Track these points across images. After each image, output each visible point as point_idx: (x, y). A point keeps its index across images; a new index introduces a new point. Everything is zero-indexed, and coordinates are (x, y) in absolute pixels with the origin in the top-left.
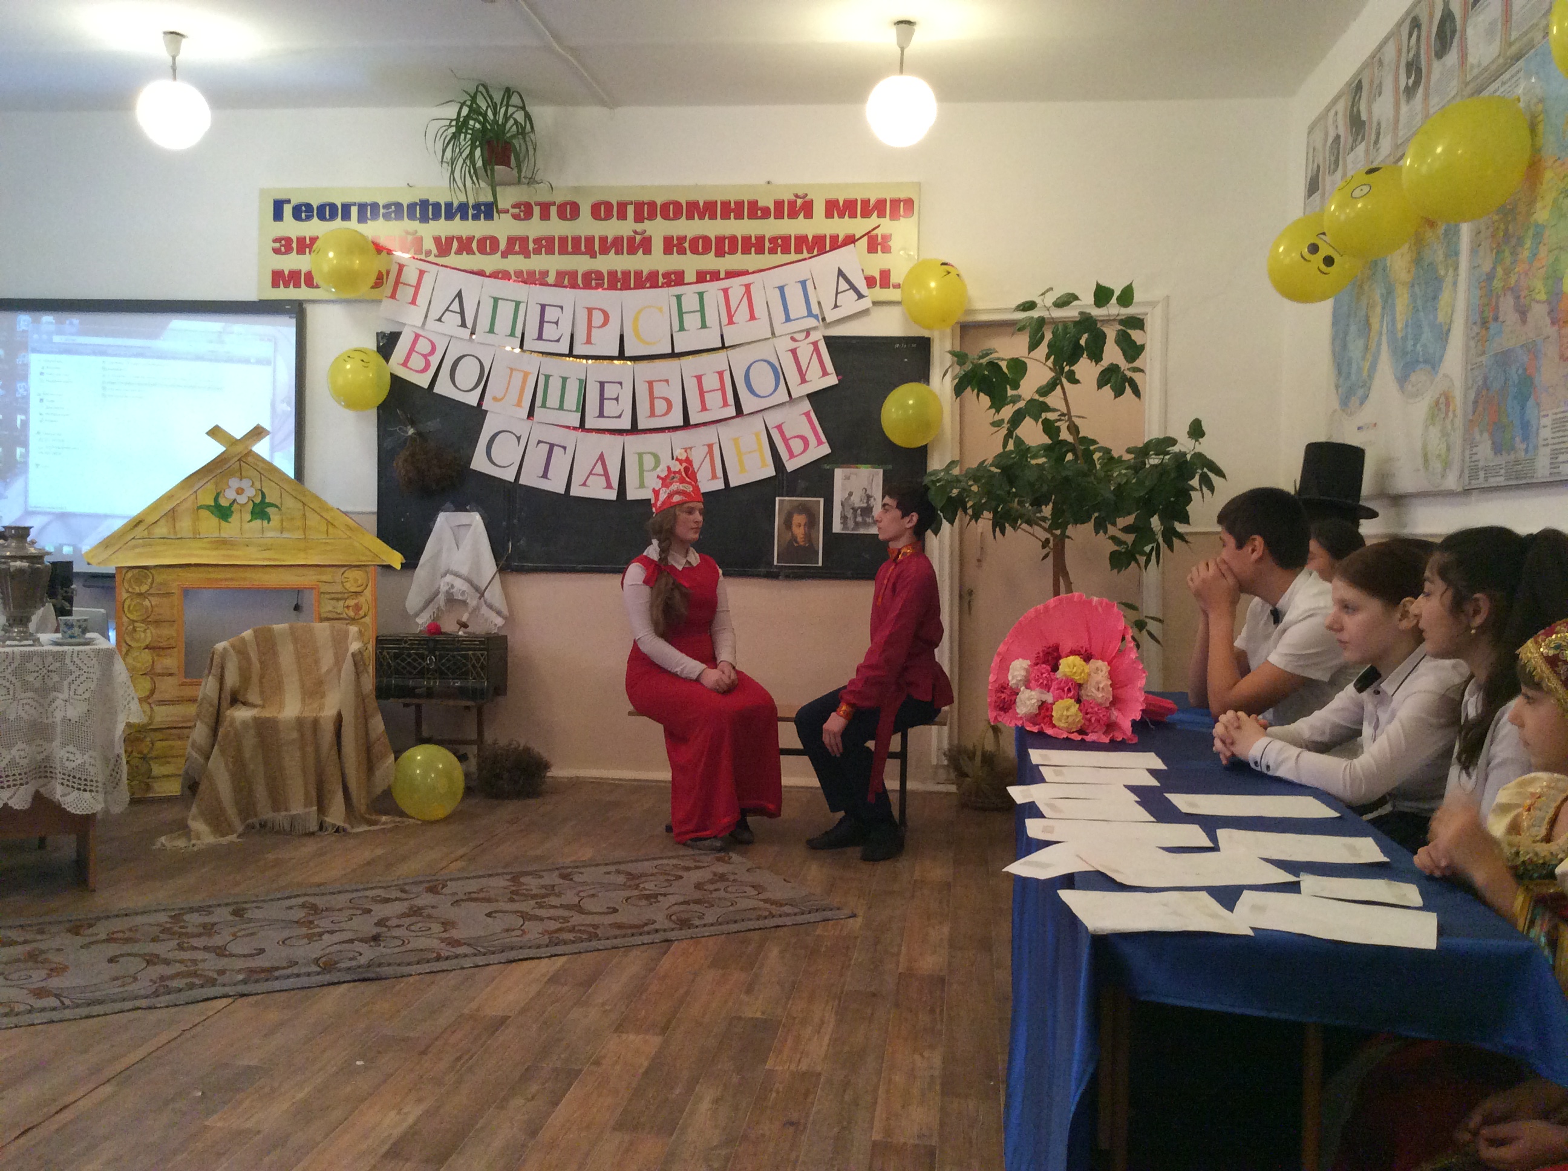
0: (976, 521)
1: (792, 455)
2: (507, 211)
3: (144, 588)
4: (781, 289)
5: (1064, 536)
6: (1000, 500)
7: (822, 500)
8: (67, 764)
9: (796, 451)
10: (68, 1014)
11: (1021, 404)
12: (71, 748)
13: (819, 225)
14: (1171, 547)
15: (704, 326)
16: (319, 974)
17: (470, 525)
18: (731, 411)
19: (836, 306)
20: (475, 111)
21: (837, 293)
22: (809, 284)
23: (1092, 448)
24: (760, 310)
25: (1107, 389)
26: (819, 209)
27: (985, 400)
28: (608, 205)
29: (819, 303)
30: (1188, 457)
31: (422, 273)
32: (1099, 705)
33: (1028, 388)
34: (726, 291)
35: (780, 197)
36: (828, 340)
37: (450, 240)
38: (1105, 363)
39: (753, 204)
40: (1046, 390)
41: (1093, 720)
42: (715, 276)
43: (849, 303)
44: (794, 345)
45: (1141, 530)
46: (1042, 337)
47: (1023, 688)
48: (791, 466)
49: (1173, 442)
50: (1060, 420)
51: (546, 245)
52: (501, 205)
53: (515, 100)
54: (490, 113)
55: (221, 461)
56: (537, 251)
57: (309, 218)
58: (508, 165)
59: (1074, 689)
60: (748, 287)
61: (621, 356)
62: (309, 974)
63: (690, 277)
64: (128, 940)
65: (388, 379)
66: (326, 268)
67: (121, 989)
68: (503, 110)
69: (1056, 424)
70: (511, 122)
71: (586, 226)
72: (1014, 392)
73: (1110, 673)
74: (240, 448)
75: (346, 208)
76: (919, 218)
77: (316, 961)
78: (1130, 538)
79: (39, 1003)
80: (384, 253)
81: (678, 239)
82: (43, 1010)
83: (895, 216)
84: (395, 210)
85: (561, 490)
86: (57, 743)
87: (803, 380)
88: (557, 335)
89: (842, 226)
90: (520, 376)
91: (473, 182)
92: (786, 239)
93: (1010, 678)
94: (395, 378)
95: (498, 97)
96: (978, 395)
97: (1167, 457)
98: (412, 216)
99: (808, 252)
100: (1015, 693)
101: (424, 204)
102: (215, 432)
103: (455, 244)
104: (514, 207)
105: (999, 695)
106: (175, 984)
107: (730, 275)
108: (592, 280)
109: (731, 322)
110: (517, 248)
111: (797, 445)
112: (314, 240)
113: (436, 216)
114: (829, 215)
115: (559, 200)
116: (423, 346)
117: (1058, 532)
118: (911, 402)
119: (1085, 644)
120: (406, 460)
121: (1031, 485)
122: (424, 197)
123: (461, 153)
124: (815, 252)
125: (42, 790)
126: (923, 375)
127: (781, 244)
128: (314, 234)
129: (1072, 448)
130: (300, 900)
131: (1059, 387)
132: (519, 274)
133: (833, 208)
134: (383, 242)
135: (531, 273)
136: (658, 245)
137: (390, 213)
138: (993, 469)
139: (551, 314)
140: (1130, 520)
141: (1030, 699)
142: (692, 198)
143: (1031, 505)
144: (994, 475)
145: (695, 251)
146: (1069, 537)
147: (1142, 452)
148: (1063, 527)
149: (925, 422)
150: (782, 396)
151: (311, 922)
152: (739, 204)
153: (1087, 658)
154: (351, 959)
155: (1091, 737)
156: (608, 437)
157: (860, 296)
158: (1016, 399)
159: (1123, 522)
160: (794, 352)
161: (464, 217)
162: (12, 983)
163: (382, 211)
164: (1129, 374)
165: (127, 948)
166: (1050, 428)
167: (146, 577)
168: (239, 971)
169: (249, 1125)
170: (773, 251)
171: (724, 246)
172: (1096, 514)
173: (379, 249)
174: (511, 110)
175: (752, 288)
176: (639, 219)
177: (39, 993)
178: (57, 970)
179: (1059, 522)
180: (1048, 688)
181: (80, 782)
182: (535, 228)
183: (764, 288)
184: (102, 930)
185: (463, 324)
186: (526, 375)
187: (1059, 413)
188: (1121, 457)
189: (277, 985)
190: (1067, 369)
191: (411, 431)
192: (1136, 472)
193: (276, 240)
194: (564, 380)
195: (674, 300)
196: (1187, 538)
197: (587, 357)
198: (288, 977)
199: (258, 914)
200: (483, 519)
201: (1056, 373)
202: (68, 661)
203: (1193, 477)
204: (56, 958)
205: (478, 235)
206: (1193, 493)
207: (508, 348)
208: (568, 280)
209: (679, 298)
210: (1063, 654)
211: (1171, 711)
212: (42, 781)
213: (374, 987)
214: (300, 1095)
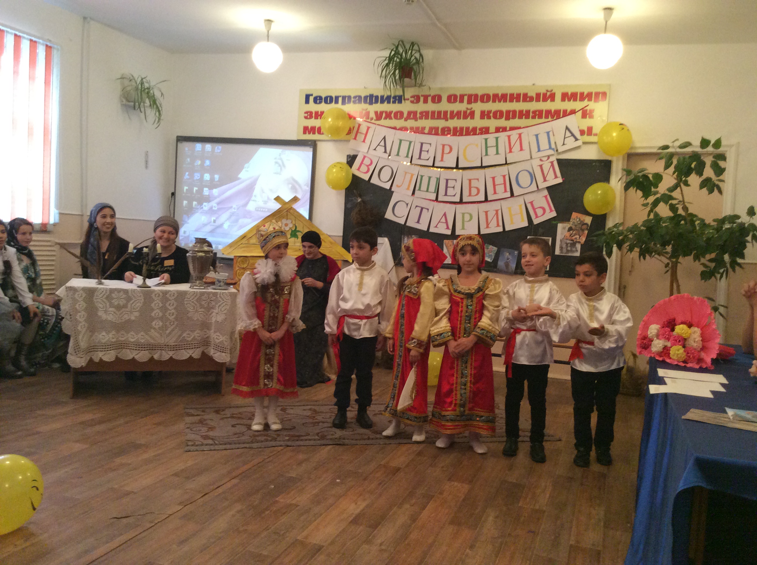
0: (631, 252)
1: (537, 217)
2: (408, 99)
3: (245, 266)
4: (537, 136)
5: (677, 262)
6: (644, 242)
7: (551, 239)
8: (216, 340)
9: (539, 215)
10: (217, 447)
11: (658, 196)
12: (218, 334)
13: (558, 105)
14: (734, 270)
15: (497, 153)
16: (319, 440)
17: (383, 244)
18: (508, 194)
19: (564, 144)
20: (397, 53)
21: (565, 138)
22: (551, 134)
23: (695, 219)
24: (525, 146)
25: (705, 190)
26: (558, 97)
27: (640, 193)
28: (455, 96)
29: (555, 143)
30: (746, 225)
31: (368, 128)
32: (695, 349)
33: (663, 188)
34: (509, 137)
35: (539, 91)
36: (559, 161)
37: (382, 113)
38: (704, 176)
39: (525, 95)
40: (672, 189)
41: (691, 356)
42: (504, 129)
43: (571, 143)
44: (541, 163)
45: (719, 262)
46: (672, 163)
47: (655, 339)
48: (536, 221)
49: (738, 217)
50: (678, 204)
51: (425, 115)
52: (406, 97)
53: (416, 47)
54: (404, 55)
55: (279, 211)
56: (421, 118)
57: (320, 103)
58: (410, 78)
59: (683, 341)
60: (520, 135)
61: (457, 167)
62: (315, 440)
63: (492, 130)
64: (239, 418)
65: (351, 177)
66: (327, 126)
67: (237, 439)
68: (410, 52)
69: (677, 206)
70: (413, 58)
71: (445, 106)
72: (655, 190)
73: (701, 334)
74: (287, 206)
75: (337, 98)
76: (609, 101)
77: (317, 434)
78: (713, 265)
79: (205, 442)
80: (352, 119)
81: (488, 111)
82: (207, 445)
83: (596, 100)
84: (359, 99)
85: (425, 229)
86: (212, 331)
87: (545, 180)
88: (428, 157)
89: (569, 105)
90: (410, 175)
91: (394, 86)
92: (541, 112)
93: (649, 333)
94: (354, 176)
95: (408, 47)
96: (636, 191)
97: (735, 225)
98: (365, 102)
99: (552, 118)
100: (651, 340)
101: (371, 96)
102: (278, 199)
103: (384, 115)
104: (411, 97)
105: (642, 341)
106: (259, 438)
107: (512, 129)
108: (445, 131)
109: (511, 151)
110: (412, 116)
111: (540, 212)
112: (322, 113)
113: (376, 102)
114: (563, 99)
115: (432, 94)
116: (367, 161)
117: (674, 260)
118: (599, 192)
119: (690, 320)
120: (356, 213)
121: (662, 236)
122: (371, 93)
123: (389, 73)
124: (555, 118)
125: (205, 351)
126: (606, 179)
127: (539, 114)
128: (322, 110)
129: (684, 218)
130: (309, 407)
131: (679, 188)
132: (412, 129)
133: (565, 97)
134: (352, 113)
135: (418, 128)
136: (477, 115)
137: (356, 101)
138: (642, 228)
139: (425, 147)
140: (713, 255)
141: (658, 344)
142: (496, 92)
143: (661, 246)
144: (642, 231)
145: (495, 117)
146: (679, 263)
147: (722, 221)
148: (677, 257)
149: (607, 202)
150: (534, 187)
151: (314, 417)
152: (519, 95)
153: (690, 326)
154: (332, 435)
155: (689, 365)
156: (448, 205)
157: (576, 139)
158: (656, 193)
159: (708, 257)
160: (541, 166)
161: (389, 102)
162: (193, 432)
163: (352, 99)
164: (717, 183)
165: (239, 421)
166: (673, 208)
167: (246, 261)
168: (286, 436)
169: (294, 502)
170: (534, 117)
171: (510, 115)
172: (695, 252)
173: (350, 117)
174: (413, 52)
175: (522, 135)
176: (469, 102)
177: (206, 437)
178: (211, 429)
179: (675, 255)
180: (668, 339)
181: (221, 349)
182: (420, 107)
183: (528, 135)
184: (228, 413)
185: (385, 152)
186: (412, 175)
187: (678, 201)
188: (709, 224)
189: (301, 443)
190: (684, 179)
191: (359, 200)
192: (718, 232)
193: (306, 113)
194: (430, 178)
195: (484, 141)
196: (743, 265)
197: (441, 168)
198: (306, 440)
199: (291, 411)
200: (389, 241)
201: (678, 180)
202: (218, 296)
203: (748, 236)
204: (212, 424)
205: (394, 111)
206: (747, 244)
207: (405, 163)
208: (434, 131)
209: (486, 140)
210: (677, 323)
211: (732, 355)
212: (205, 347)
213: (341, 448)
214: (314, 492)
